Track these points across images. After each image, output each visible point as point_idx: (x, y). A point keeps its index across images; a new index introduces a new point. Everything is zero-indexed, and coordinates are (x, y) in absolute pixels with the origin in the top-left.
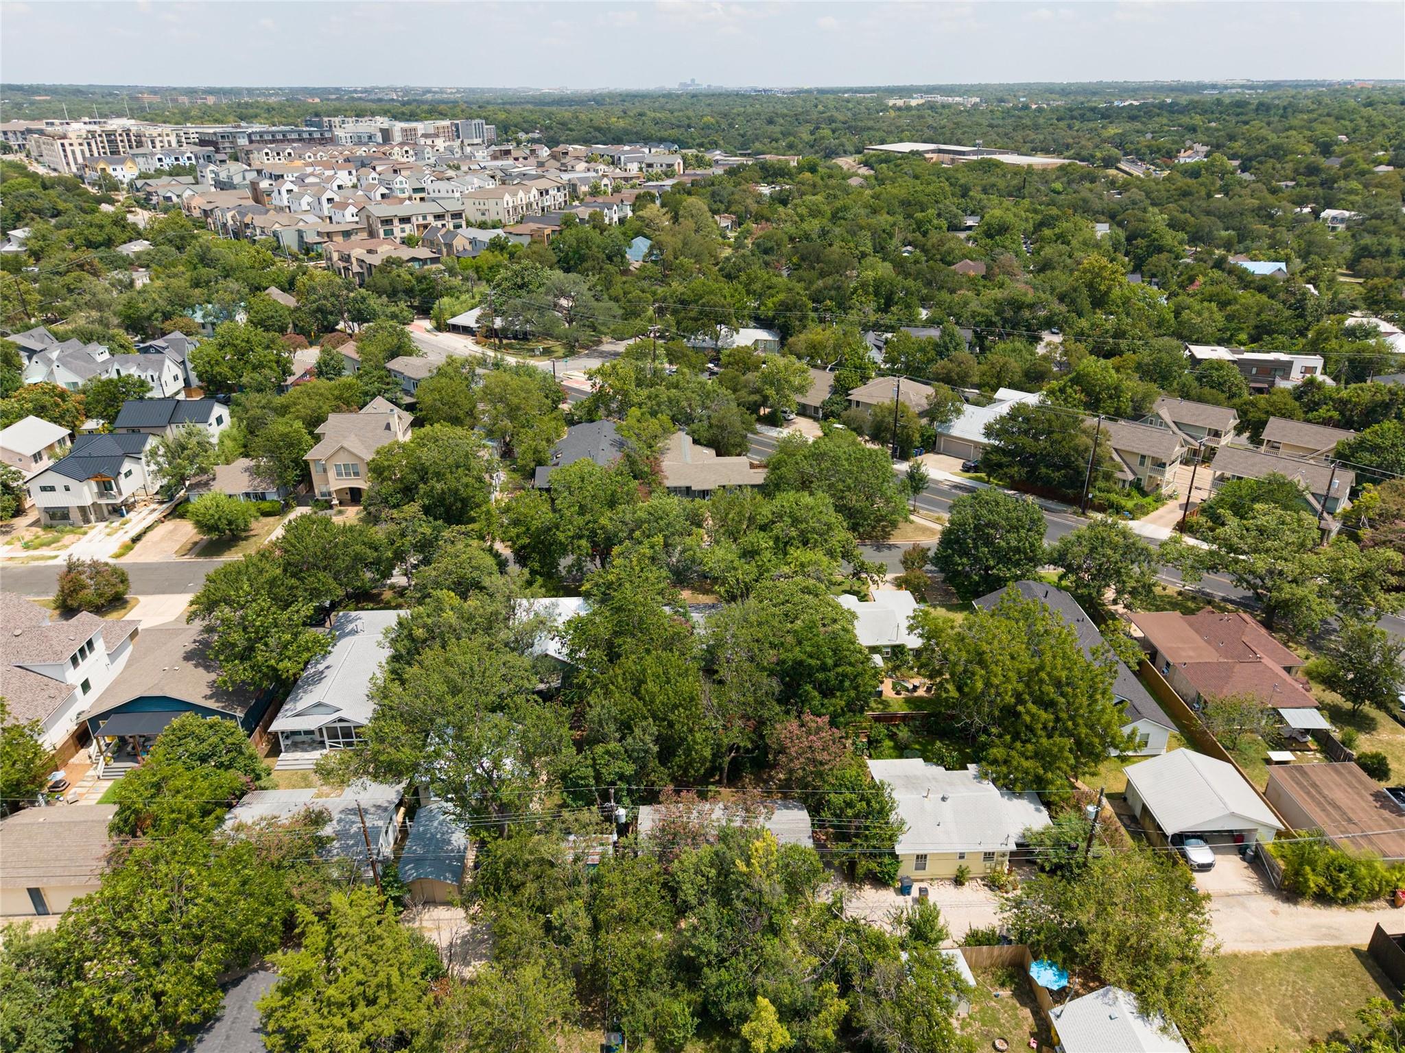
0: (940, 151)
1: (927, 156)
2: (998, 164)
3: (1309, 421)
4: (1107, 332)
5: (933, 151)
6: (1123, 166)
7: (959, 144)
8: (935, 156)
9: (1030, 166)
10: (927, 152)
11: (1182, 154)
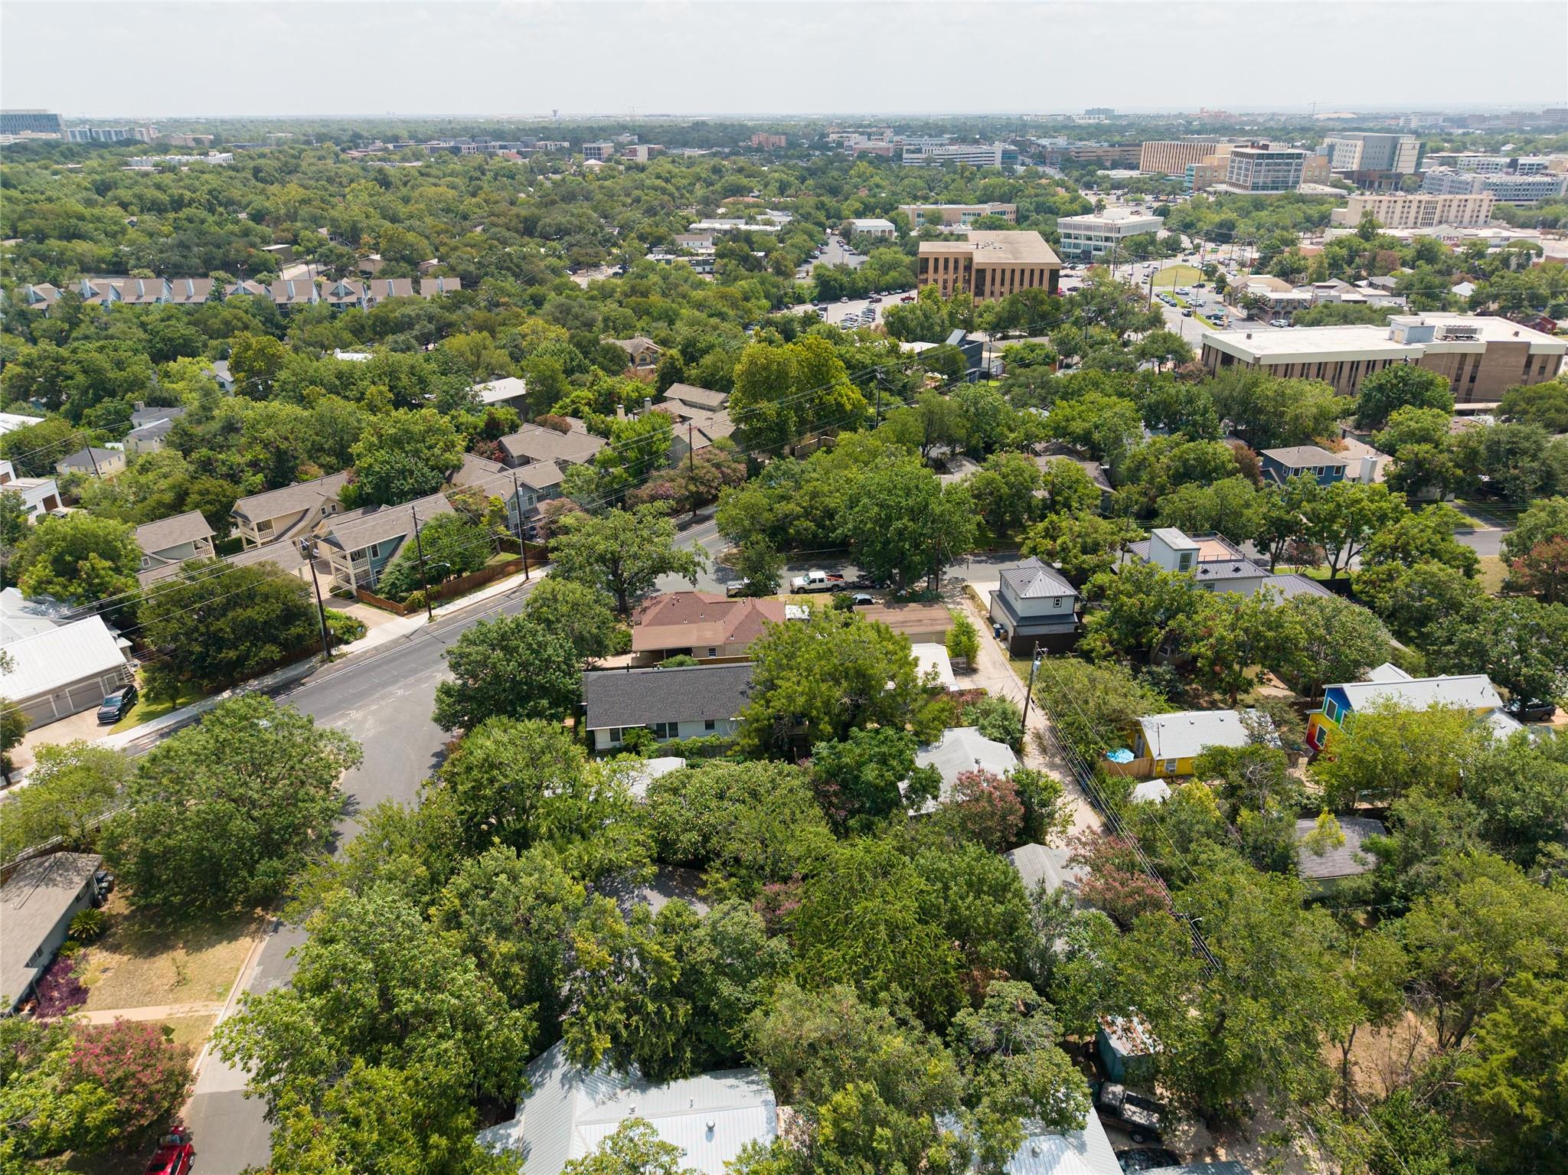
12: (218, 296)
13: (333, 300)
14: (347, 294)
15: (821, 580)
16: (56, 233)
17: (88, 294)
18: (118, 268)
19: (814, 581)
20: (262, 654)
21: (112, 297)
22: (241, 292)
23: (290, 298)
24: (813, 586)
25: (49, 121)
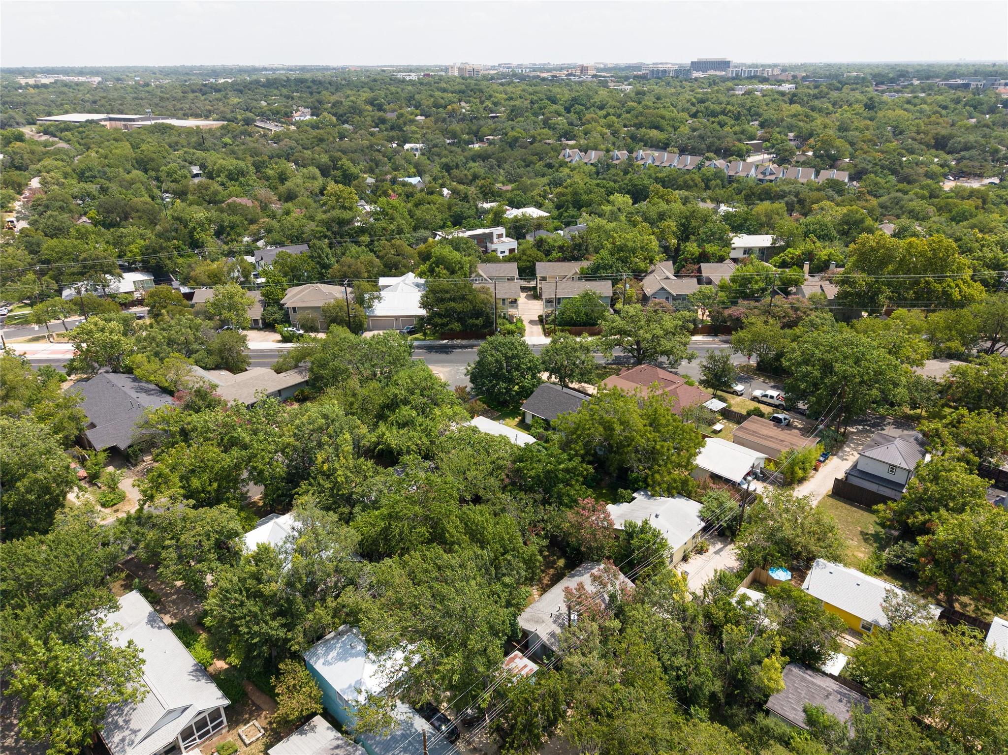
0: (111, 119)
1: (103, 123)
2: (171, 127)
3: (550, 261)
4: (393, 231)
5: (105, 120)
6: (258, 124)
7: (122, 113)
8: (107, 123)
9: (198, 127)
10: (101, 120)
11: (295, 114)
12: (699, 167)
13: (761, 177)
14: (771, 174)
15: (772, 397)
16: (648, 125)
17: (639, 158)
18: (664, 146)
19: (766, 396)
20: (452, 326)
21: (650, 161)
22: (713, 166)
23: (737, 173)
24: (764, 399)
25: (724, 65)
